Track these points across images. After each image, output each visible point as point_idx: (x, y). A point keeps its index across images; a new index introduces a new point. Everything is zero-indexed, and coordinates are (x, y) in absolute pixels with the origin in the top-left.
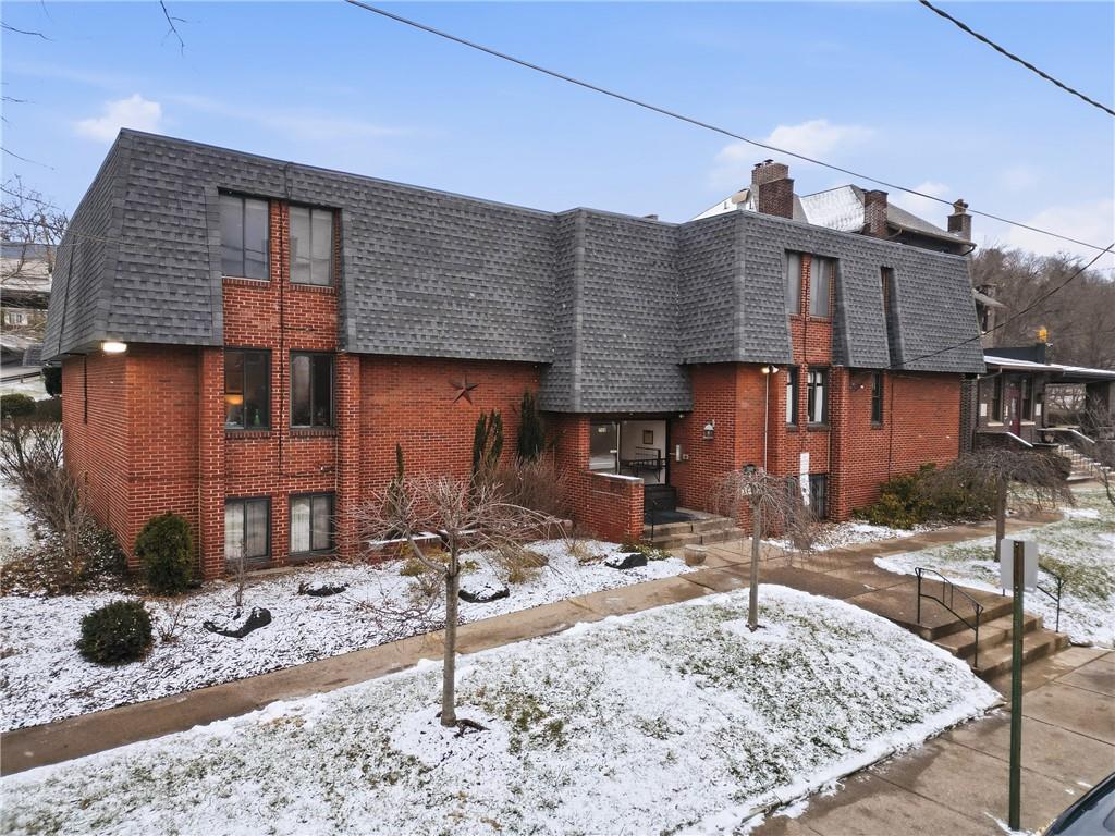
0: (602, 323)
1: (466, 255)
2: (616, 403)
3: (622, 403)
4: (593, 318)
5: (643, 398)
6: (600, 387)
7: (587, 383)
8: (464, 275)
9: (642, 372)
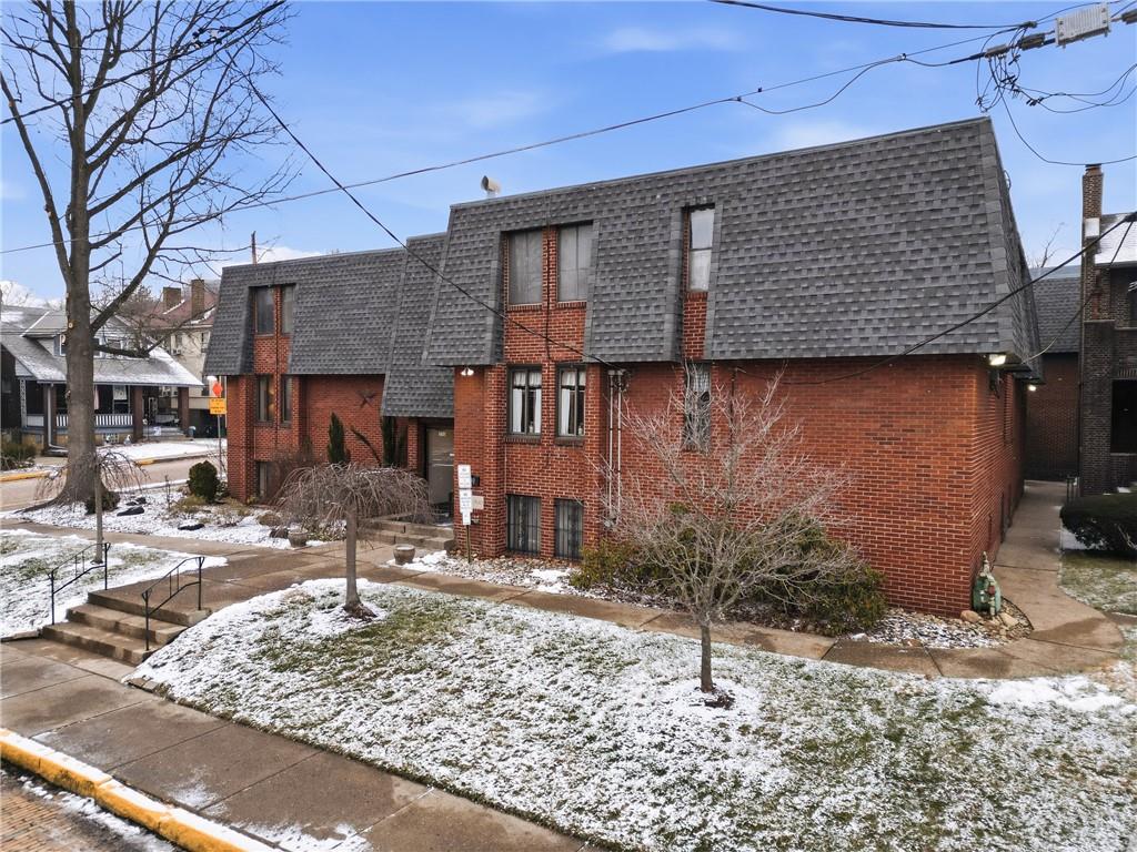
0: (413, 336)
1: (359, 296)
2: (415, 408)
3: (420, 409)
4: (405, 333)
5: (440, 404)
6: (403, 394)
7: (392, 391)
8: (355, 311)
9: (442, 380)
